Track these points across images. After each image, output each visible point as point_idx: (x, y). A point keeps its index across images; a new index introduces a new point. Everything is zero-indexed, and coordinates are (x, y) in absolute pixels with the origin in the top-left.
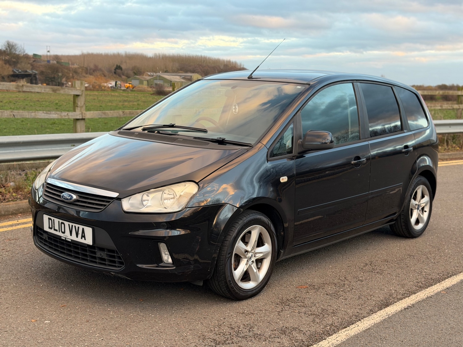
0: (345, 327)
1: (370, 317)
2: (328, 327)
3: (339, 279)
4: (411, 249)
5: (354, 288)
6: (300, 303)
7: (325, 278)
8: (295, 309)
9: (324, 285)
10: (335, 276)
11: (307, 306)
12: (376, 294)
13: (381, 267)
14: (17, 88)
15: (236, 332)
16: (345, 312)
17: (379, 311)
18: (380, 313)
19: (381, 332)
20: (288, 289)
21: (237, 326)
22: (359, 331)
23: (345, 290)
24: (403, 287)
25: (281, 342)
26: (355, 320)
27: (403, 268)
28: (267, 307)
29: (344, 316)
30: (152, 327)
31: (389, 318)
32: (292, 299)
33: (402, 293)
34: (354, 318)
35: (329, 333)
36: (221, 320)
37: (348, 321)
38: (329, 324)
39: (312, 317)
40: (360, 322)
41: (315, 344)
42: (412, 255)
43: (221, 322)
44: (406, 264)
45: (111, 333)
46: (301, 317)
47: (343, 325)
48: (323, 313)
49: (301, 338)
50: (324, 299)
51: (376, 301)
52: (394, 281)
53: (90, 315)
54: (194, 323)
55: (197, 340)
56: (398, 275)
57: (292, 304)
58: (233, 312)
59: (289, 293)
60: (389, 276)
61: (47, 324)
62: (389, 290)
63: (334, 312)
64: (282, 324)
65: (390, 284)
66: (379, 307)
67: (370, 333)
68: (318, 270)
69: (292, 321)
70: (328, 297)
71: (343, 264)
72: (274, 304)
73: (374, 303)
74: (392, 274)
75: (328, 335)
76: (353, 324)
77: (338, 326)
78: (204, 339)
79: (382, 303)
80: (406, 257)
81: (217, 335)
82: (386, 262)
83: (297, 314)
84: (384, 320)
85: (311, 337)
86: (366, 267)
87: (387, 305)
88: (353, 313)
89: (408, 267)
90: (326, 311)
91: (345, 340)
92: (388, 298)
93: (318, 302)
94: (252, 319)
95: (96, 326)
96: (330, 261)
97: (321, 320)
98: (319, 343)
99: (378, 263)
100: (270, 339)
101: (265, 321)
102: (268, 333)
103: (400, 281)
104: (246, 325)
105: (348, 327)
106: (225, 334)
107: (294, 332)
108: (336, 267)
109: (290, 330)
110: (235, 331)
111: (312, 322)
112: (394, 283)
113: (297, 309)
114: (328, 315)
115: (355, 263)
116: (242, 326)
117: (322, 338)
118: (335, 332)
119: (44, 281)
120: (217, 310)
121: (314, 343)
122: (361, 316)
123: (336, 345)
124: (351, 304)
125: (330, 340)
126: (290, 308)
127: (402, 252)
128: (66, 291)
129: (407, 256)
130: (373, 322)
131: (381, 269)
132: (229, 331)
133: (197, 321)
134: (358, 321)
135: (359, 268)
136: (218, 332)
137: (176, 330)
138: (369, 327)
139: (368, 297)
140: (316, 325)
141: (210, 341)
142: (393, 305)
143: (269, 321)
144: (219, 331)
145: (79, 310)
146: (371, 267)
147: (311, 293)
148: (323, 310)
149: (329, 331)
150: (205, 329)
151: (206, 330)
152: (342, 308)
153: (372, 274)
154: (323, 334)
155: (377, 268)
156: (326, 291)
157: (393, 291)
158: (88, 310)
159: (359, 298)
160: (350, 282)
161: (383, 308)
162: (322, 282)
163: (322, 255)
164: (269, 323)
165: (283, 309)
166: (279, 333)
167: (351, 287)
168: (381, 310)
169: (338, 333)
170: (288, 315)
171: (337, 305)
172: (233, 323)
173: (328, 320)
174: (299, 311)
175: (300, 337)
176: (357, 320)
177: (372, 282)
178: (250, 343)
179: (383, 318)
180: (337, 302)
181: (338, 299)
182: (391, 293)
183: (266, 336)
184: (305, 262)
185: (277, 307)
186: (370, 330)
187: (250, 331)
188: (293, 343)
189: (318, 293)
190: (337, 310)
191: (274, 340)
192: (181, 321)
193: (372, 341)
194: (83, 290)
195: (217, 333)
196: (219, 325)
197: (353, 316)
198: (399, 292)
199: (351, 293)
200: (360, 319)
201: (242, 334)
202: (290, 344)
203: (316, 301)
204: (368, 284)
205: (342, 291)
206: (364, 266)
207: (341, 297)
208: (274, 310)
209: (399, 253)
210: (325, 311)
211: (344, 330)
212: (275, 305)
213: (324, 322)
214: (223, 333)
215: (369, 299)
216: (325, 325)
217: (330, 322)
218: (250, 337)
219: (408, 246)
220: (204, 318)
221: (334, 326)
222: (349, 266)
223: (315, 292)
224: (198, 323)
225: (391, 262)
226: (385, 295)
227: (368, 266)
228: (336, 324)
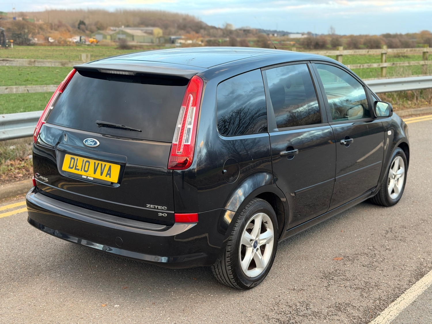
0: (393, 301)
1: (411, 289)
2: (377, 302)
3: (368, 248)
4: (422, 213)
5: (385, 258)
6: (342, 277)
7: (355, 248)
8: (340, 283)
9: (357, 255)
10: (363, 245)
11: (349, 279)
12: (408, 263)
13: (402, 234)
14: (29, 64)
15: (295, 311)
16: (387, 284)
17: (416, 281)
18: (419, 283)
19: (427, 304)
20: (325, 261)
21: (294, 304)
22: (406, 304)
23: (378, 261)
24: (429, 255)
25: (340, 319)
26: (399, 292)
27: (422, 233)
28: (314, 282)
29: (387, 288)
30: (216, 308)
31: (428, 288)
32: (333, 272)
33: (430, 261)
34: (397, 290)
35: (381, 308)
36: (276, 297)
37: (393, 294)
38: (377, 298)
39: (359, 291)
40: (404, 294)
41: (372, 320)
42: (425, 220)
43: (278, 301)
44: (423, 230)
45: (180, 316)
46: (348, 291)
47: (389, 298)
48: (367, 286)
49: (357, 315)
50: (363, 271)
51: (410, 271)
52: (419, 249)
53: (153, 296)
54: (253, 302)
55: (262, 321)
56: (420, 242)
57: (336, 278)
58: (285, 289)
59: (328, 266)
60: (413, 243)
61: (118, 309)
62: (418, 258)
63: (377, 285)
64: (333, 300)
65: (416, 251)
66: (416, 277)
67: (417, 306)
68: (345, 240)
69: (342, 296)
70: (365, 269)
71: (366, 233)
72: (318, 278)
73: (410, 273)
74: (414, 241)
75: (380, 311)
76: (398, 297)
77: (386, 300)
78: (269, 319)
79: (417, 273)
80: (421, 222)
81: (279, 315)
82: (404, 228)
83: (343, 288)
84: (425, 291)
85: (366, 313)
86: (388, 234)
87: (422, 275)
88: (395, 285)
89: (425, 233)
90: (370, 284)
91: (397, 315)
92: (420, 267)
93: (359, 275)
94: (305, 296)
95: (163, 309)
96: (353, 229)
97: (368, 294)
98: (375, 319)
99: (398, 230)
100: (329, 317)
101: (318, 298)
102: (325, 311)
103: (424, 248)
104: (302, 302)
105: (395, 301)
106: (286, 313)
107: (348, 308)
108: (361, 236)
109: (344, 306)
110: (293, 309)
111: (361, 297)
112: (420, 250)
113: (342, 283)
114: (372, 288)
115: (376, 231)
116: (298, 304)
117: (376, 314)
118: (386, 306)
119: (97, 261)
120: (269, 287)
121: (370, 319)
122: (402, 288)
123: (391, 321)
124: (389, 275)
125: (384, 315)
126: (335, 282)
127: (415, 216)
128: (122, 271)
129: (420, 220)
130: (416, 294)
131: (403, 236)
132: (289, 310)
133: (255, 299)
134: (402, 294)
135: (382, 235)
136: (278, 310)
137: (239, 310)
138: (414, 300)
139: (401, 267)
140: (365, 299)
141: (274, 321)
142: (427, 274)
143: (321, 297)
144: (280, 310)
145: (142, 292)
146: (393, 235)
147: (348, 264)
148: (366, 283)
149: (380, 306)
150: (266, 308)
151: (267, 310)
152: (382, 280)
153: (396, 242)
154: (375, 309)
155: (399, 236)
156: (361, 262)
157: (422, 260)
158: (150, 292)
159: (394, 268)
160: (380, 252)
161: (419, 278)
162: (354, 253)
163: (343, 223)
164: (321, 299)
165: (329, 283)
166: (335, 309)
167: (382, 257)
168: (419, 280)
169: (389, 307)
170: (336, 290)
171: (377, 277)
172: (289, 301)
173: (375, 293)
174: (344, 286)
175: (356, 313)
176: (401, 292)
177: (399, 250)
178: (312, 322)
179: (424, 289)
180: (376, 273)
181: (375, 270)
182: (421, 262)
183: (324, 314)
184: (331, 231)
185: (322, 281)
186: (416, 302)
187: (307, 309)
188: (351, 320)
189: (355, 265)
190: (378, 282)
191: (333, 317)
192: (240, 300)
193: (422, 314)
194: (137, 270)
195: (278, 312)
196: (277, 303)
197: (396, 288)
198: (427, 260)
199: (385, 263)
200: (403, 291)
201: (301, 312)
202: (349, 322)
203: (356, 273)
204: (396, 252)
205: (376, 261)
206: (386, 234)
207: (377, 269)
208: (321, 286)
209: (412, 218)
210: (368, 284)
211: (393, 304)
212: (320, 280)
213: (371, 296)
214: (283, 312)
215: (404, 269)
216: (374, 299)
217: (377, 296)
218: (310, 315)
219: (417, 209)
220: (260, 296)
221: (382, 300)
222: (372, 234)
223: (352, 264)
224: (256, 301)
225: (409, 228)
226: (416, 264)
227: (389, 234)
228: (384, 298)
